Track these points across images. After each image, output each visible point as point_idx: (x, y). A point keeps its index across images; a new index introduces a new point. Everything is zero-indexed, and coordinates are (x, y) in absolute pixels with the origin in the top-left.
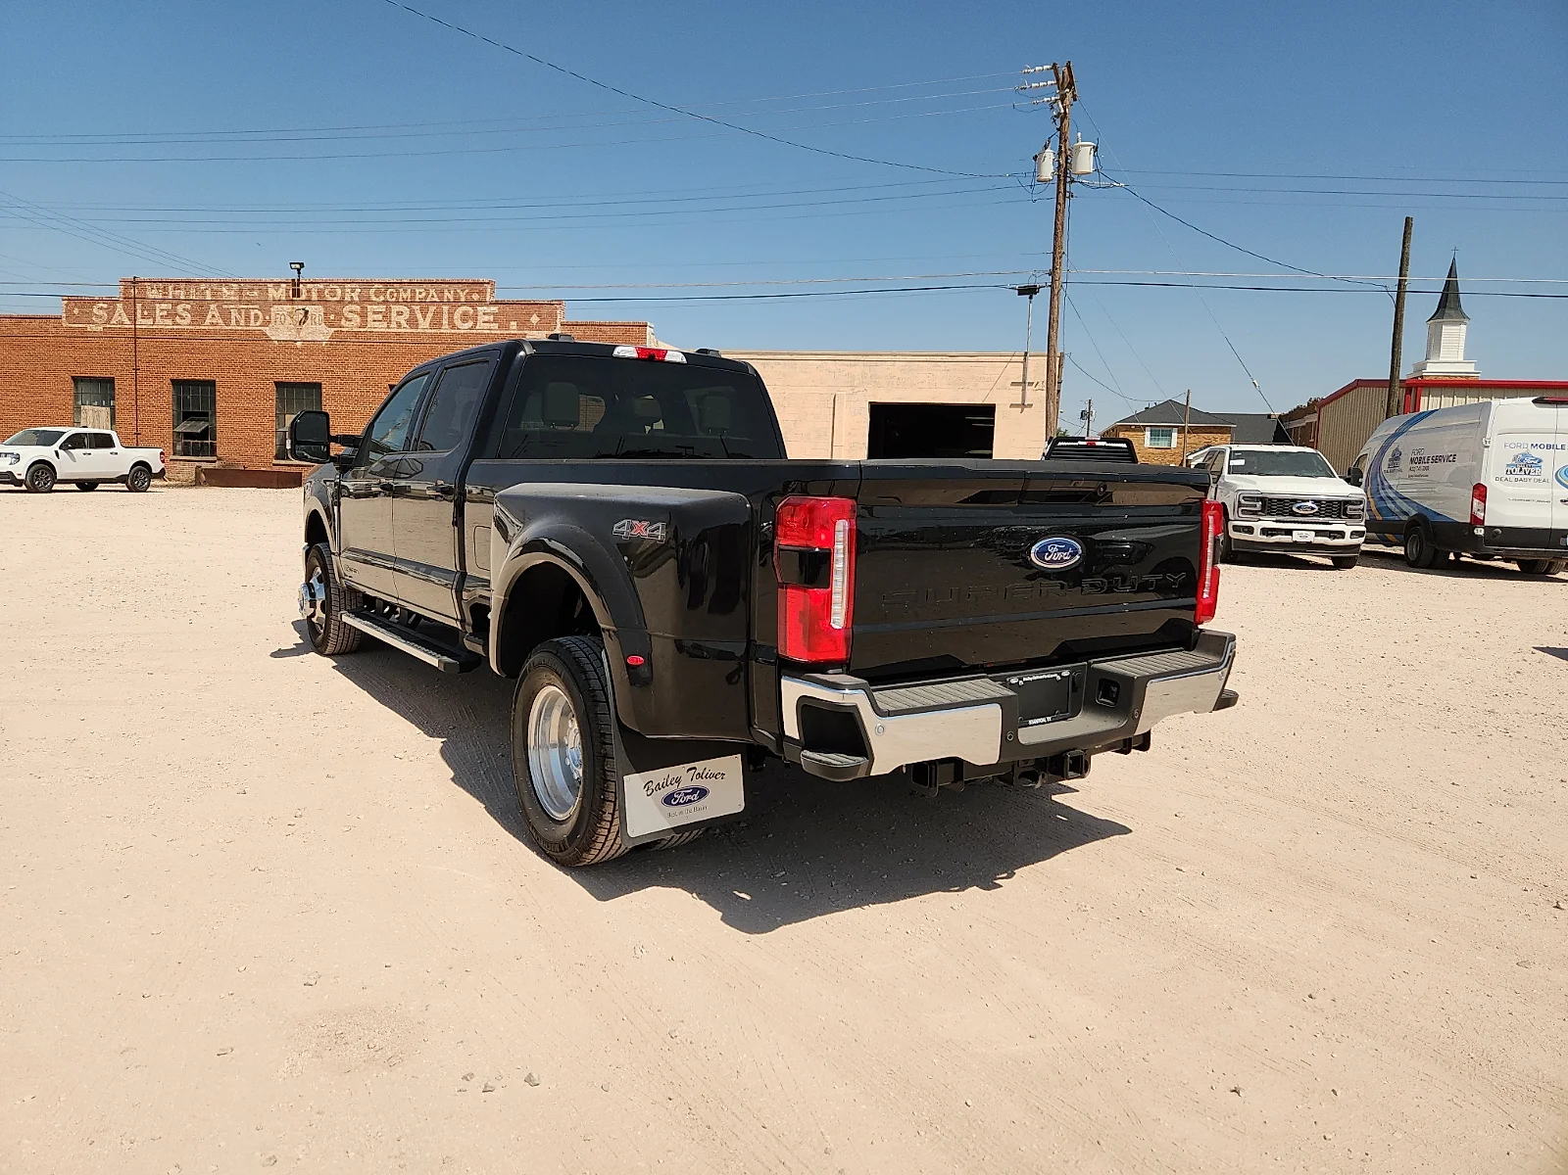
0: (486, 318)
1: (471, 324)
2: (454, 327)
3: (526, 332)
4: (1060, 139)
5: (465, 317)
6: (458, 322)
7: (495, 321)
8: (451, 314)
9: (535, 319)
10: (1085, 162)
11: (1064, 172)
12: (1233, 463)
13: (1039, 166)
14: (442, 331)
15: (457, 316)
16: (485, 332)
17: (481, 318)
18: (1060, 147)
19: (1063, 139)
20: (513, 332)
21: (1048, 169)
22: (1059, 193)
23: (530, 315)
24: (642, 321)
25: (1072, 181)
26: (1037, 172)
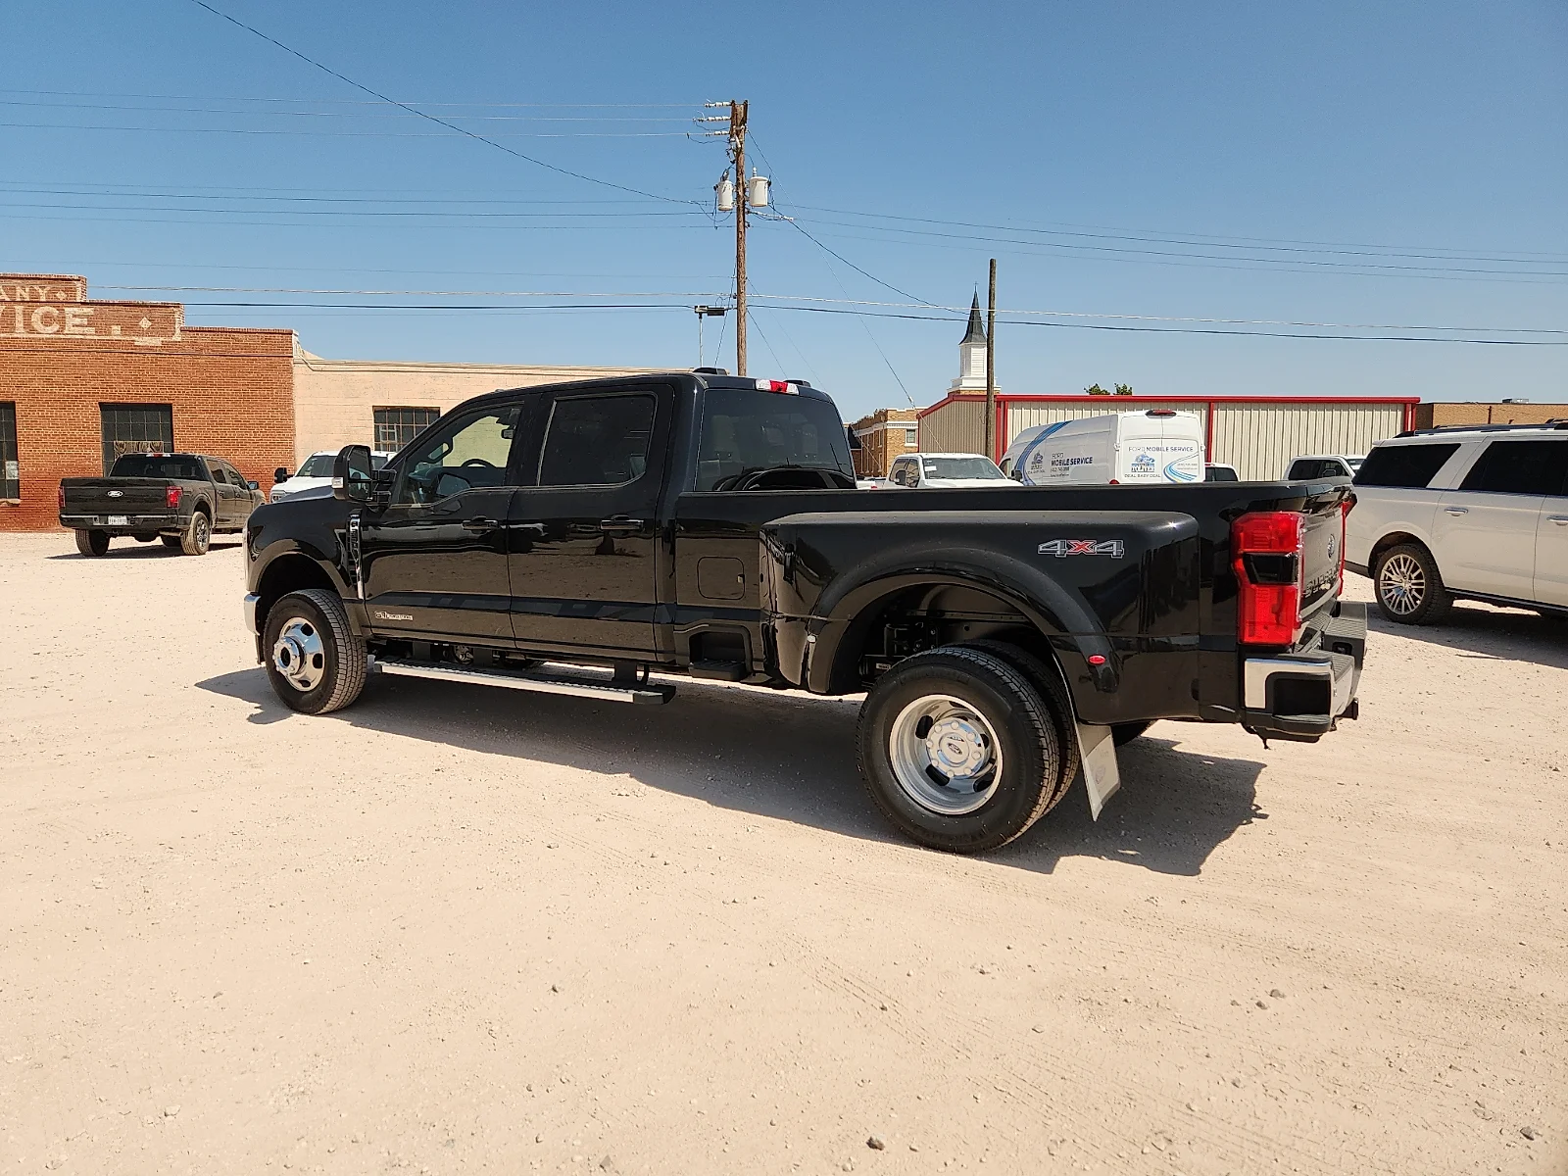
0: (77, 321)
1: (56, 327)
2: (33, 331)
3: (134, 338)
4: (737, 171)
5: (47, 319)
6: (38, 325)
7: (89, 325)
8: (27, 316)
9: (145, 323)
10: (761, 195)
11: (742, 206)
12: (928, 469)
13: (720, 195)
14: (15, 335)
15: (36, 318)
16: (77, 337)
17: (70, 321)
18: (738, 179)
19: (739, 172)
20: (116, 338)
21: (728, 199)
22: (738, 222)
23: (139, 318)
24: (285, 328)
25: (748, 212)
26: (718, 200)
